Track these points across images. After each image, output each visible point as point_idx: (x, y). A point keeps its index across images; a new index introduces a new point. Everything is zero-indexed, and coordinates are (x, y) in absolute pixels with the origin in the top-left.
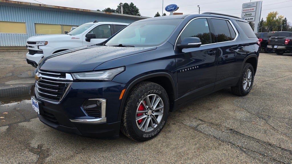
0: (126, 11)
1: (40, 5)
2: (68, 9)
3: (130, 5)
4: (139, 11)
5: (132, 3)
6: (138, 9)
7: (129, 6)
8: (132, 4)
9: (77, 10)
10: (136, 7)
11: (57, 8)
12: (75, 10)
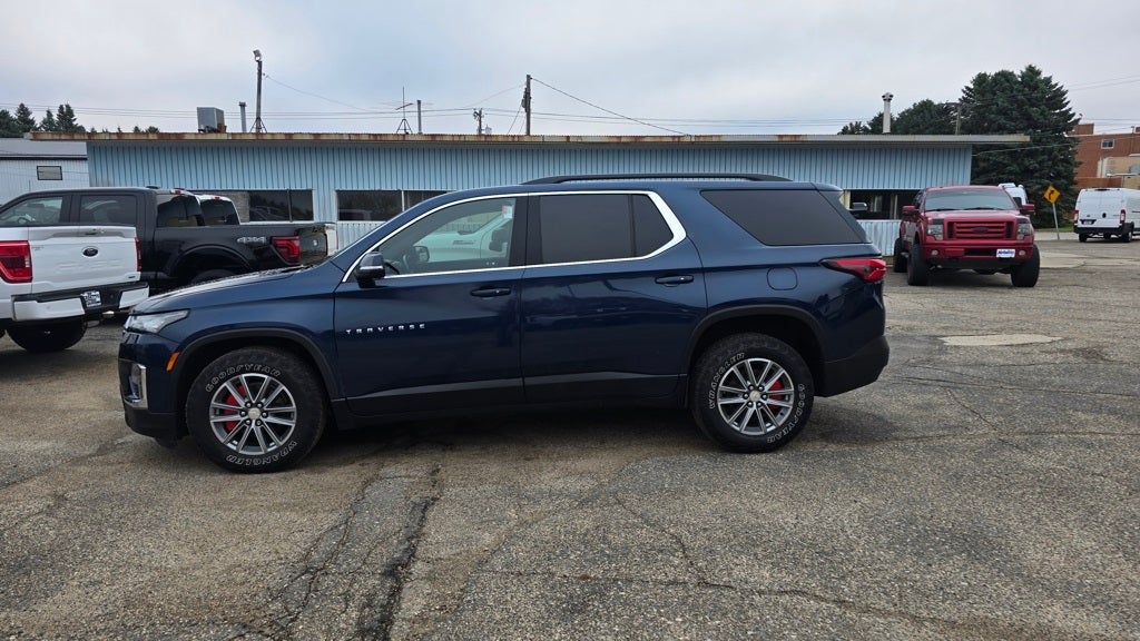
0: (998, 105)
1: (568, 137)
2: (646, 140)
3: (1022, 77)
4: (1068, 97)
5: (1031, 69)
6: (1064, 89)
7: (1017, 82)
8: (1032, 72)
9: (676, 140)
10: (1053, 82)
11: (615, 140)
12: (670, 140)
